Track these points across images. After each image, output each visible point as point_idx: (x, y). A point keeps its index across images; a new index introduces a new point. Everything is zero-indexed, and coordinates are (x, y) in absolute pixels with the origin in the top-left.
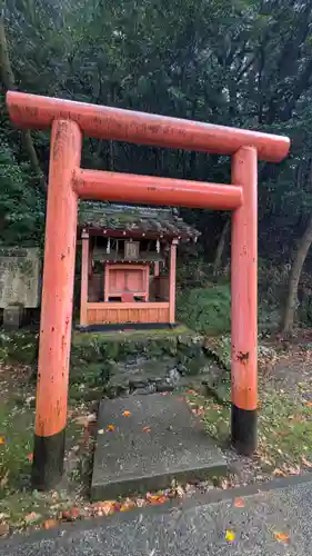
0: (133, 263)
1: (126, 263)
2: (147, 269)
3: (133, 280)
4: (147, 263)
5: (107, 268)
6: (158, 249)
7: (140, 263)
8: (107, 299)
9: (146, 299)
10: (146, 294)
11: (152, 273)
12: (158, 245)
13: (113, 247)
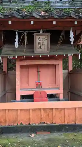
0: (44, 58)
1: (37, 58)
2: (60, 63)
3: (46, 76)
4: (60, 57)
5: (18, 65)
6: (72, 40)
7: (52, 58)
8: (18, 98)
9: (61, 97)
10: (60, 92)
11: (66, 68)
12: (72, 35)
13: (21, 42)
